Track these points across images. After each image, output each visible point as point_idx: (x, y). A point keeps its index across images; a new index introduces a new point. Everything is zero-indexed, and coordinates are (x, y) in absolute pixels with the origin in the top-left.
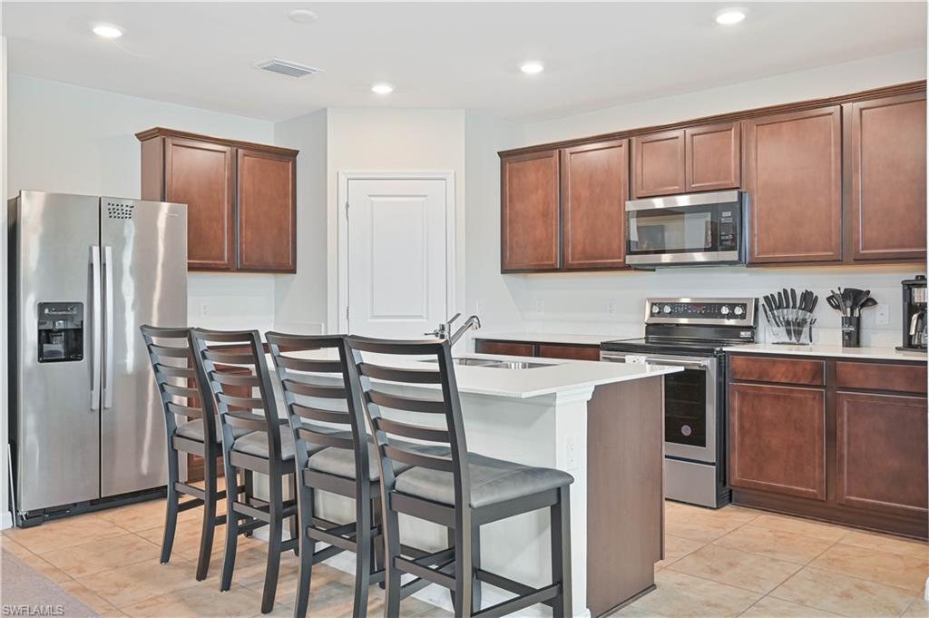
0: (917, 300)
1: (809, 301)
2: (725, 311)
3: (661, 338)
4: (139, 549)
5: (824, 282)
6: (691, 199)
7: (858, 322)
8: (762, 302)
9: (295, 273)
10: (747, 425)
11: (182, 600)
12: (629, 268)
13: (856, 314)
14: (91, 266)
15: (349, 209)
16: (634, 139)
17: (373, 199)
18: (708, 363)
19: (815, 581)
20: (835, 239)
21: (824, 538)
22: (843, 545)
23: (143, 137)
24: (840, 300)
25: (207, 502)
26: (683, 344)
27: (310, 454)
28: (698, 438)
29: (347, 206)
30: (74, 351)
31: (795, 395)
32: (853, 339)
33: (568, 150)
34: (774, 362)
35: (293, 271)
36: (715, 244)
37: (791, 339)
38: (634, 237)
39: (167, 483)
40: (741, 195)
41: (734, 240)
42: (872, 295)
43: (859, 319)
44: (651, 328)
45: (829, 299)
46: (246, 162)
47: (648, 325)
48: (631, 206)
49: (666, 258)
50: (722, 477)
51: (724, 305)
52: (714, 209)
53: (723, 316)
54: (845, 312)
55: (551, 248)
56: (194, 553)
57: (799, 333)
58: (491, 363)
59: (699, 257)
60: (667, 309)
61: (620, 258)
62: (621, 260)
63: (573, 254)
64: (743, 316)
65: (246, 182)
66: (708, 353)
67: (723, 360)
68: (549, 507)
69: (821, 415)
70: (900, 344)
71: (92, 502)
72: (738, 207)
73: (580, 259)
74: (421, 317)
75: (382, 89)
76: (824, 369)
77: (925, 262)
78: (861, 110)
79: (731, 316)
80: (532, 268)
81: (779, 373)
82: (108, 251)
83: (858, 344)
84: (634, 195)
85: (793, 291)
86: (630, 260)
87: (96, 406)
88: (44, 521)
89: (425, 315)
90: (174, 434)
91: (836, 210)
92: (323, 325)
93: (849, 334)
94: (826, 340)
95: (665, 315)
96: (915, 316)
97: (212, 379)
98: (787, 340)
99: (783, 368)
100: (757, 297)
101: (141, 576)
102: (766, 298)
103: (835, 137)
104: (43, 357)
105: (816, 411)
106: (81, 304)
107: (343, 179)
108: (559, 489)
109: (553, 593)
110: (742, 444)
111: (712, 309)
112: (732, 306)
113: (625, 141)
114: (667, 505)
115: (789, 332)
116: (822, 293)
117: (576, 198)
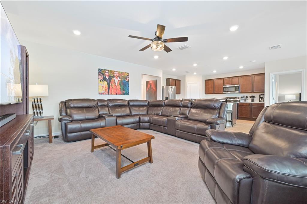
6: (232, 86)
7: (253, 99)
10: (240, 110)
16: (224, 79)
20: (251, 90)
29: (188, 86)
31: (247, 107)
32: (253, 101)
33: (215, 80)
36: (236, 91)
42: (255, 96)
45: (249, 97)
49: (229, 92)
52: (235, 87)
55: (212, 91)
57: (245, 100)
59: (233, 92)
60: (228, 98)
62: (222, 93)
63: (215, 92)
65: (176, 84)
69: (250, 109)
70: (259, 101)
72: (239, 87)
76: (249, 104)
77: (264, 92)
78: (255, 76)
84: (224, 85)
85: (245, 96)
91: (251, 87)
94: (249, 101)
96: (261, 98)
99: (244, 104)
100: (240, 97)
103: (251, 79)
106: (168, 97)
112: (237, 98)
117: (216, 85)
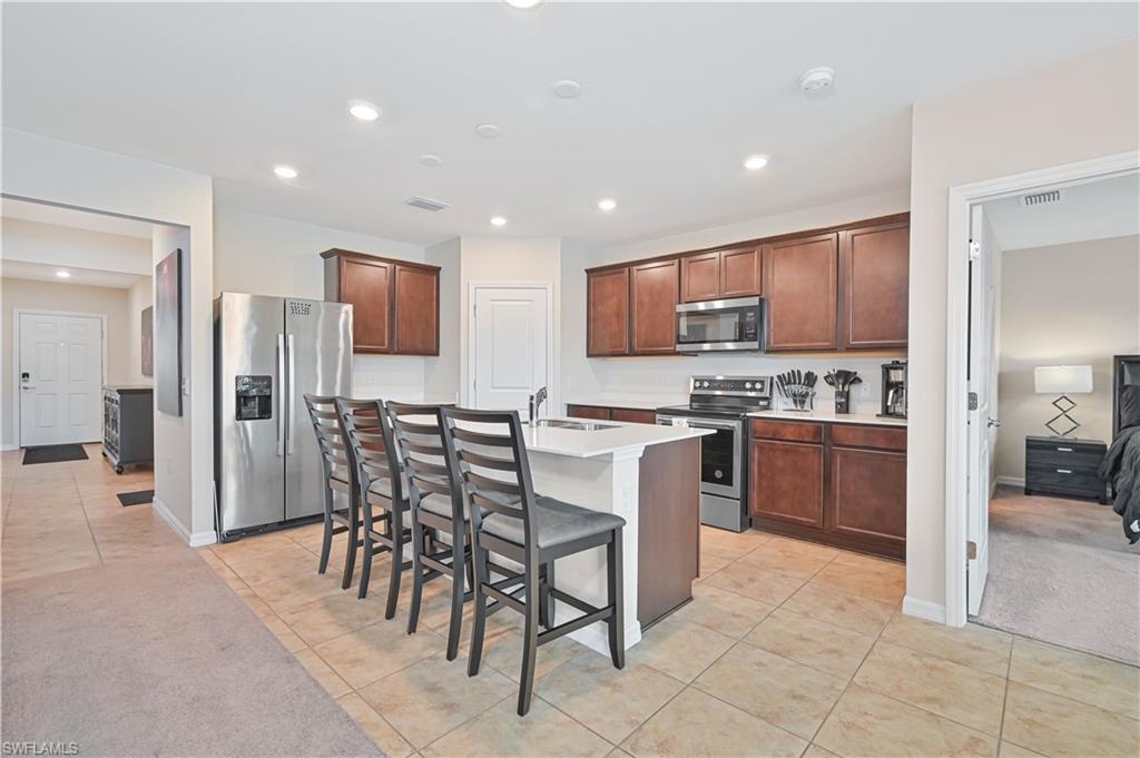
0: (893, 379)
1: (811, 379)
2: (748, 386)
3: (702, 405)
4: (307, 561)
5: (823, 365)
6: (725, 304)
7: (847, 395)
8: (776, 379)
10: (764, 471)
11: (326, 606)
12: (678, 354)
13: (846, 389)
14: (278, 349)
15: (477, 310)
16: (683, 260)
17: (494, 302)
18: (736, 424)
19: (816, 595)
20: (832, 332)
21: (821, 558)
22: (838, 564)
23: (325, 255)
24: (834, 378)
25: (350, 528)
26: (719, 410)
27: (422, 496)
28: (727, 480)
29: (475, 308)
30: (265, 412)
31: (801, 449)
32: (843, 407)
33: (635, 268)
34: (785, 424)
35: (437, 354)
36: (742, 336)
37: (796, 407)
38: (684, 332)
39: (325, 511)
40: (761, 301)
41: (755, 334)
42: (858, 375)
43: (848, 392)
44: (694, 398)
45: (826, 378)
46: (401, 275)
47: (692, 395)
48: (681, 308)
49: (706, 347)
50: (745, 509)
51: (748, 381)
52: (741, 311)
53: (747, 390)
54: (838, 388)
56: (342, 567)
57: (803, 402)
58: (569, 425)
59: (730, 346)
60: (706, 384)
61: (671, 347)
64: (761, 390)
65: (401, 289)
66: (736, 417)
67: (746, 422)
68: (605, 546)
69: (820, 464)
70: (880, 412)
71: (280, 523)
72: (760, 310)
73: (643, 347)
75: (498, 222)
76: (823, 431)
77: (907, 351)
78: (853, 236)
79: (753, 389)
80: (609, 353)
81: (789, 433)
82: (291, 337)
83: (847, 411)
84: (682, 301)
86: (679, 348)
87: (281, 452)
88: (241, 537)
90: (330, 476)
91: (832, 312)
92: (457, 393)
93: (840, 404)
94: (823, 408)
95: (705, 388)
96: (891, 392)
97: (352, 436)
98: (793, 407)
99: (792, 429)
101: (302, 585)
102: (779, 377)
103: (832, 258)
104: (239, 416)
105: (816, 461)
106: (270, 378)
107: (472, 289)
108: (614, 531)
109: (608, 613)
110: (760, 484)
111: (739, 384)
112: (753, 383)
113: (677, 261)
114: (702, 527)
115: (795, 402)
116: (820, 374)
117: (641, 303)
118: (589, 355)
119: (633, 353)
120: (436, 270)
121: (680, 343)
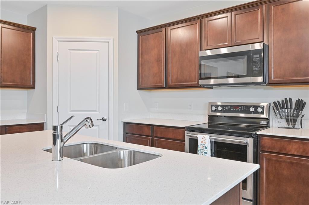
1: (300, 105)
2: (252, 109)
8: (272, 105)
9: (34, 88)
12: (200, 87)
15: (59, 56)
17: (71, 51)
18: (248, 141)
29: (58, 55)
33: (169, 28)
34: (290, 142)
35: (33, 87)
37: (289, 125)
40: (264, 46)
41: (260, 71)
47: (210, 117)
48: (202, 54)
51: (251, 106)
52: (249, 53)
53: (250, 113)
55: (161, 77)
60: (220, 108)
61: (196, 82)
62: (197, 83)
63: (171, 80)
64: (262, 113)
66: (249, 135)
73: (175, 83)
74: (96, 111)
79: (256, 112)
80: (152, 87)
85: (290, 99)
86: (201, 82)
89: (98, 110)
92: (45, 115)
95: (219, 111)
100: (270, 102)
102: (275, 103)
107: (55, 41)
112: (256, 107)
113: (199, 21)
115: (287, 121)
118: (139, 89)
119: (169, 87)
120: (33, 30)
121: (202, 79)
